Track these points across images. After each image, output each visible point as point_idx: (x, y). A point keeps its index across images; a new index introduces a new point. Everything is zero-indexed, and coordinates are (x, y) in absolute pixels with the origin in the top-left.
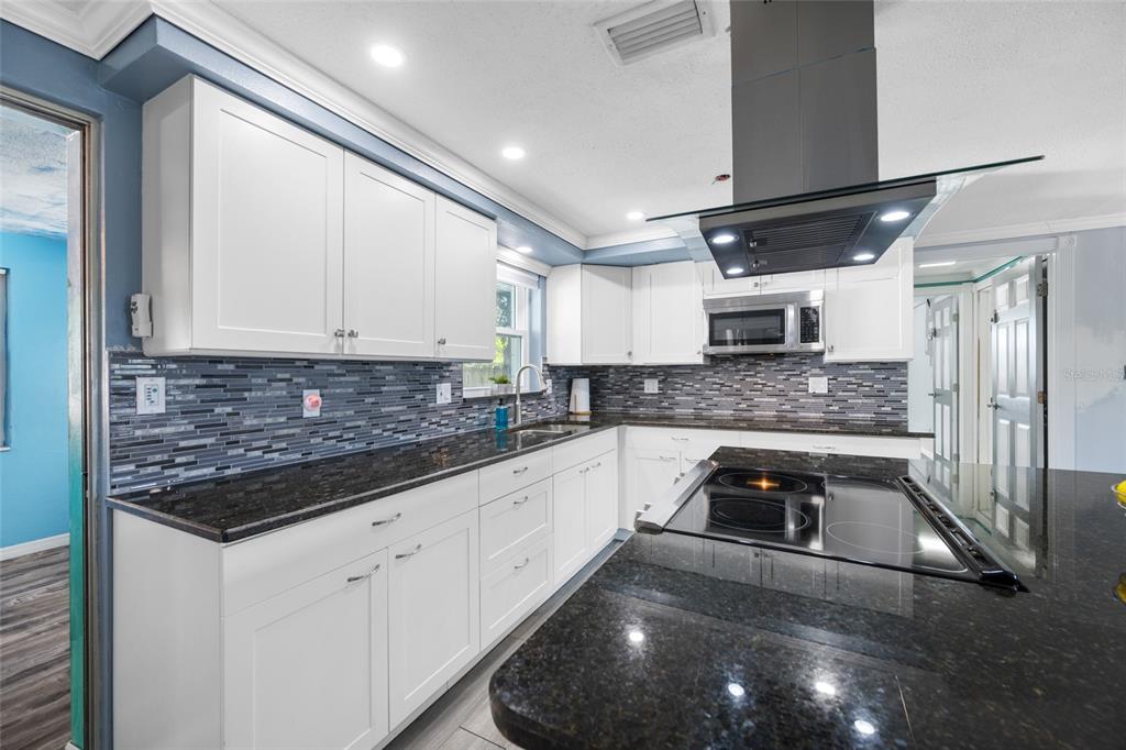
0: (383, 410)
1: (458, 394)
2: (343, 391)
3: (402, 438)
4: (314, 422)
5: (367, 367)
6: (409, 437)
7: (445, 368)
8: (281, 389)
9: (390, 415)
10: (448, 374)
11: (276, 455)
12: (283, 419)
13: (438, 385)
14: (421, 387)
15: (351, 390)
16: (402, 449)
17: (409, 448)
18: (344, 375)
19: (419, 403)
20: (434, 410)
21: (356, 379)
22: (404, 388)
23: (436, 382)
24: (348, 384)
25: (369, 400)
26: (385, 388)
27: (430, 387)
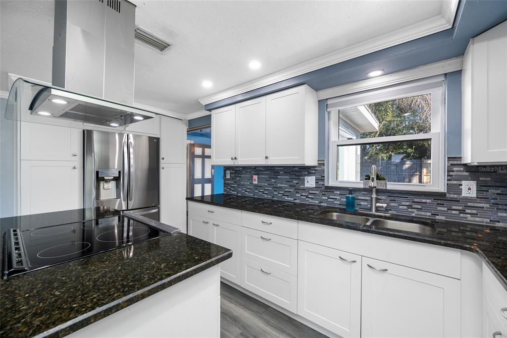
0: (278, 185)
1: (321, 183)
2: (264, 176)
3: (286, 198)
4: (255, 186)
5: (272, 168)
6: (290, 199)
7: (312, 169)
8: (248, 174)
9: (280, 188)
10: (314, 172)
11: (247, 193)
12: (248, 183)
13: (306, 177)
14: (296, 177)
15: (267, 176)
16: (286, 203)
17: (290, 204)
18: (265, 171)
19: (295, 184)
20: (304, 190)
21: (269, 172)
22: (288, 177)
23: (305, 175)
24: (266, 174)
25: (273, 181)
26: (279, 177)
27: (301, 177)
